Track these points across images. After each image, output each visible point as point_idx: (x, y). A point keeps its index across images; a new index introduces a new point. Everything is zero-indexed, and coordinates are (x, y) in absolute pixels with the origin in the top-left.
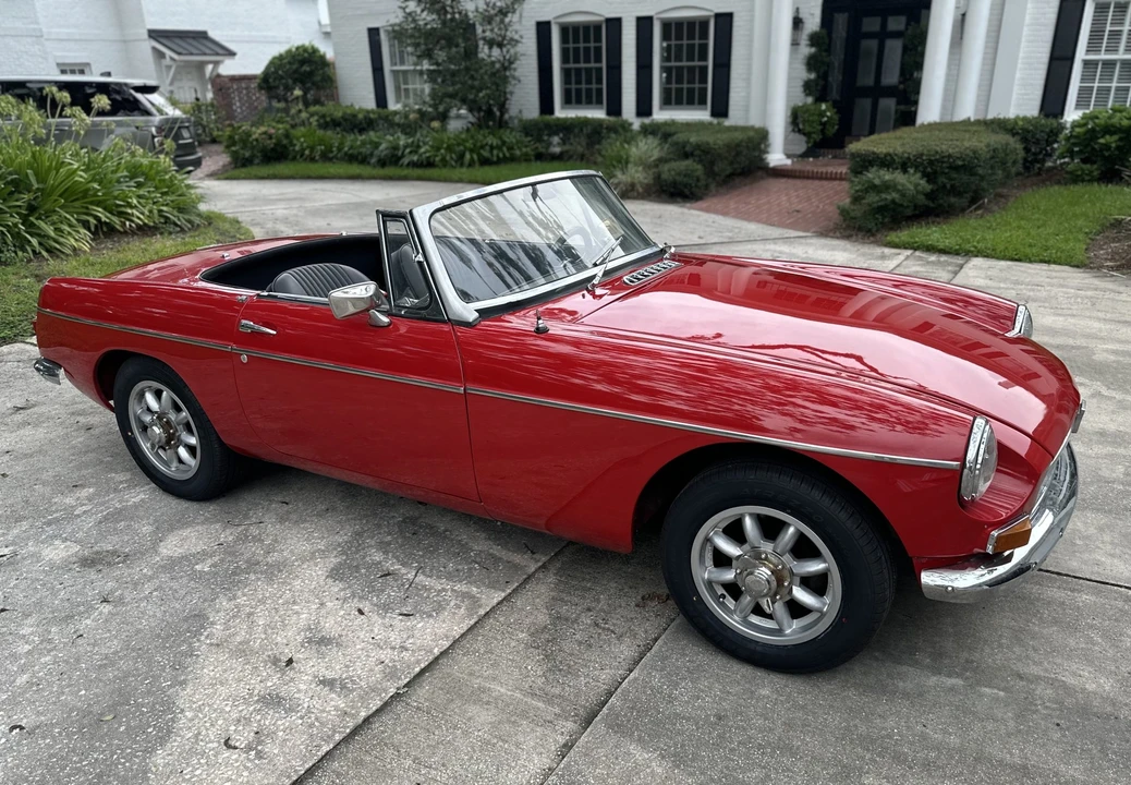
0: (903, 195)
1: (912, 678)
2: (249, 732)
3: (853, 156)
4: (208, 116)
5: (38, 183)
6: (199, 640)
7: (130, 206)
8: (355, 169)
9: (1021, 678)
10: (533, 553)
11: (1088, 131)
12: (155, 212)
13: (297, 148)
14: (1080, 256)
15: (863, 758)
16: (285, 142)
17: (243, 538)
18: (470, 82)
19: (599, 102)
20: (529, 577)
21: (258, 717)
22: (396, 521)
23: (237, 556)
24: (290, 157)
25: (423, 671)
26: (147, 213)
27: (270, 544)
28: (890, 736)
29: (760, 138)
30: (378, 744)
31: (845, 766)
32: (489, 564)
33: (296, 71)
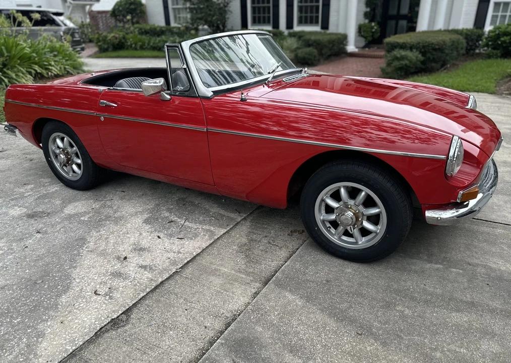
0: (410, 62)
1: (418, 265)
2: (106, 288)
3: (388, 44)
4: (88, 30)
5: (7, 52)
6: (82, 249)
7: (50, 65)
8: (156, 53)
9: (470, 265)
10: (239, 213)
11: (496, 35)
12: (63, 68)
13: (129, 44)
14: (493, 89)
15: (396, 299)
16: (123, 41)
17: (104, 206)
18: (209, 12)
19: (269, 22)
20: (238, 223)
21: (111, 282)
22: (175, 199)
23: (100, 214)
24: (126, 48)
25: (188, 262)
26: (58, 68)
27: (116, 209)
28: (408, 290)
29: (343, 39)
30: (167, 293)
31: (387, 302)
32: (218, 218)
33: (128, 8)
